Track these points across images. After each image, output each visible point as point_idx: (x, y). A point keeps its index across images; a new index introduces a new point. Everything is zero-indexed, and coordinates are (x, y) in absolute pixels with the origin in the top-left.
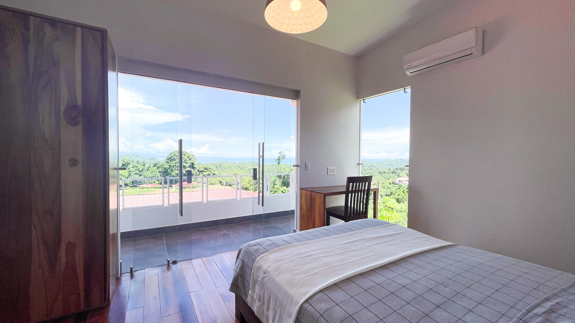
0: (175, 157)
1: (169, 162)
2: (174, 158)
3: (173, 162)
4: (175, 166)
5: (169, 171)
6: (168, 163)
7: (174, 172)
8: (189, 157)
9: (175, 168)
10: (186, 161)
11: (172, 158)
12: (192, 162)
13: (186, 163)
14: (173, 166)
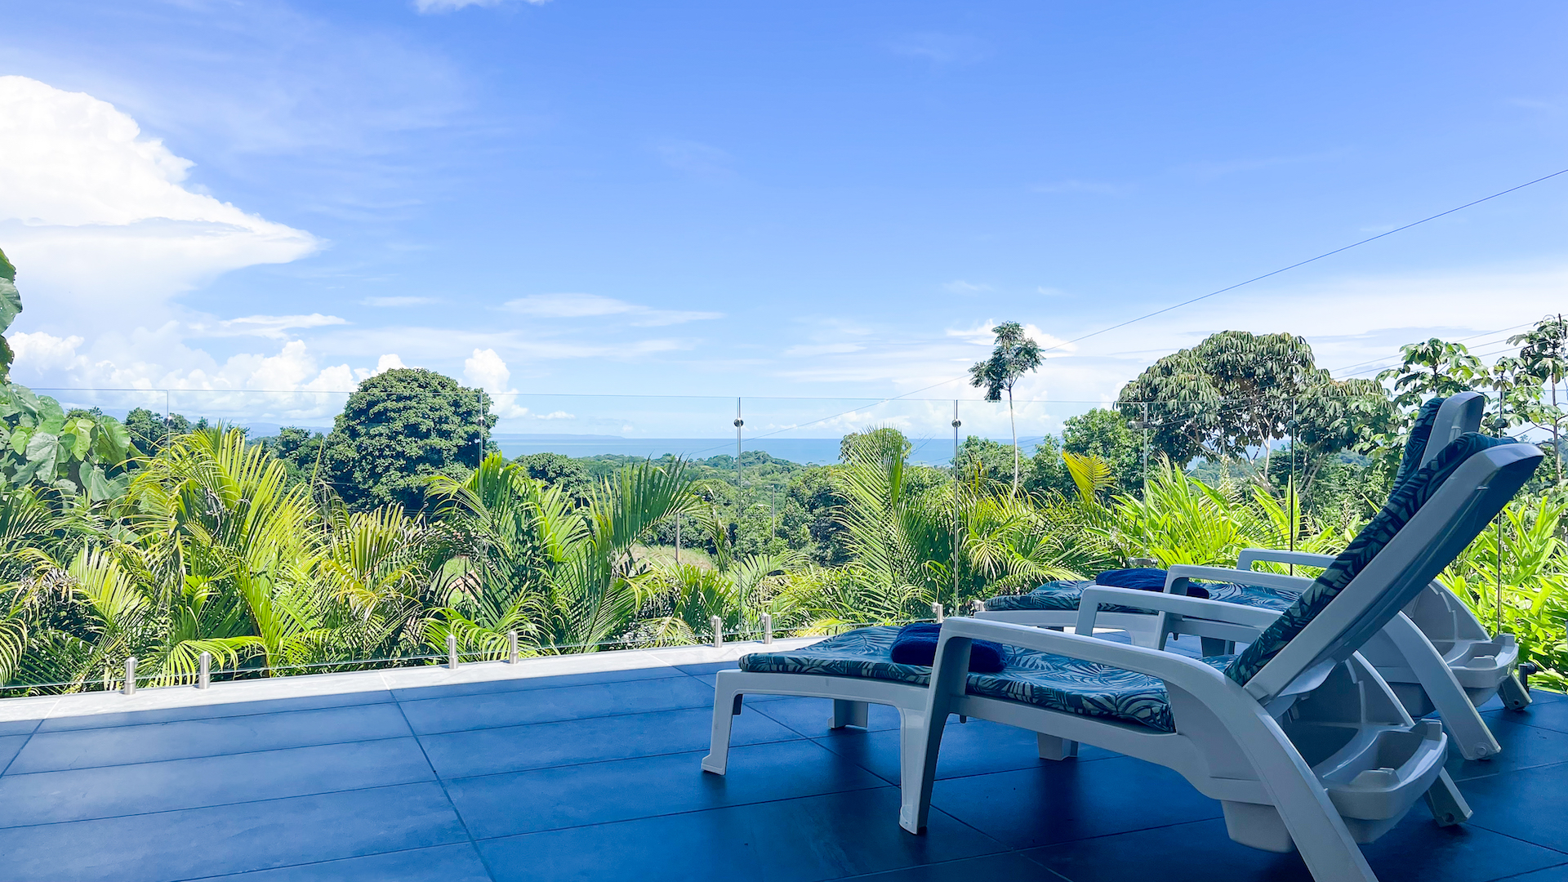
0: (389, 404)
1: (361, 429)
2: (386, 410)
3: (380, 428)
4: (387, 453)
5: (357, 475)
6: (354, 434)
7: (384, 480)
8: (456, 404)
9: (390, 460)
10: (445, 427)
11: (376, 409)
12: (470, 429)
13: (445, 435)
14: (381, 450)
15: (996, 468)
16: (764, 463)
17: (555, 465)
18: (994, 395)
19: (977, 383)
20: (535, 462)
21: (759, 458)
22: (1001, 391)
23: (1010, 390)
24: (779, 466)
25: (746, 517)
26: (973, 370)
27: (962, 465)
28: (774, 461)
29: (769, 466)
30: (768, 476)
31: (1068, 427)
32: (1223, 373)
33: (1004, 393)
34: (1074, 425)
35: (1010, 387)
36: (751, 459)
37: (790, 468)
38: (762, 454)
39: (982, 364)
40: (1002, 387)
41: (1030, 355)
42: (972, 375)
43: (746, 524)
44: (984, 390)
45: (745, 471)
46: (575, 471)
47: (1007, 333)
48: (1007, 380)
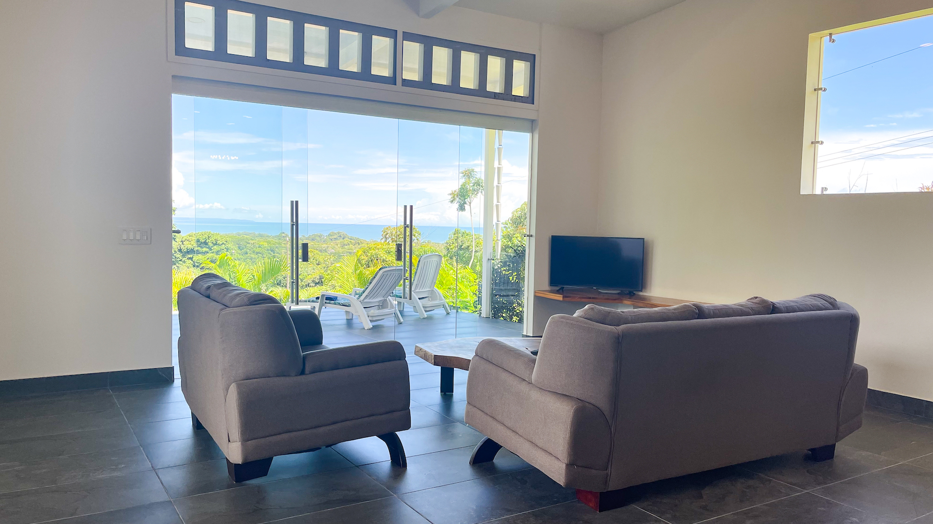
15: (468, 246)
16: (343, 239)
17: (213, 239)
18: (462, 208)
19: (452, 201)
20: (200, 236)
21: (340, 236)
22: (465, 205)
23: (470, 205)
24: (352, 241)
25: (329, 272)
26: (450, 194)
27: (451, 244)
28: (350, 238)
29: (346, 241)
30: (346, 247)
31: (504, 225)
33: (467, 207)
34: (507, 224)
35: (470, 203)
36: (335, 237)
37: (360, 242)
38: (342, 233)
39: (455, 191)
40: (466, 203)
41: (480, 186)
42: (450, 197)
43: (329, 276)
44: (456, 205)
45: (332, 244)
46: (225, 242)
47: (468, 174)
48: (469, 199)
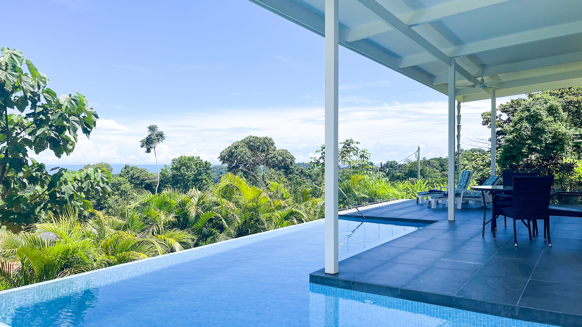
18: (148, 151)
19: (142, 146)
22: (151, 149)
23: (154, 149)
26: (141, 142)
31: (173, 162)
32: (251, 148)
34: (175, 161)
39: (144, 140)
41: (160, 136)
42: (141, 144)
44: (145, 149)
47: (152, 128)
48: (153, 145)
